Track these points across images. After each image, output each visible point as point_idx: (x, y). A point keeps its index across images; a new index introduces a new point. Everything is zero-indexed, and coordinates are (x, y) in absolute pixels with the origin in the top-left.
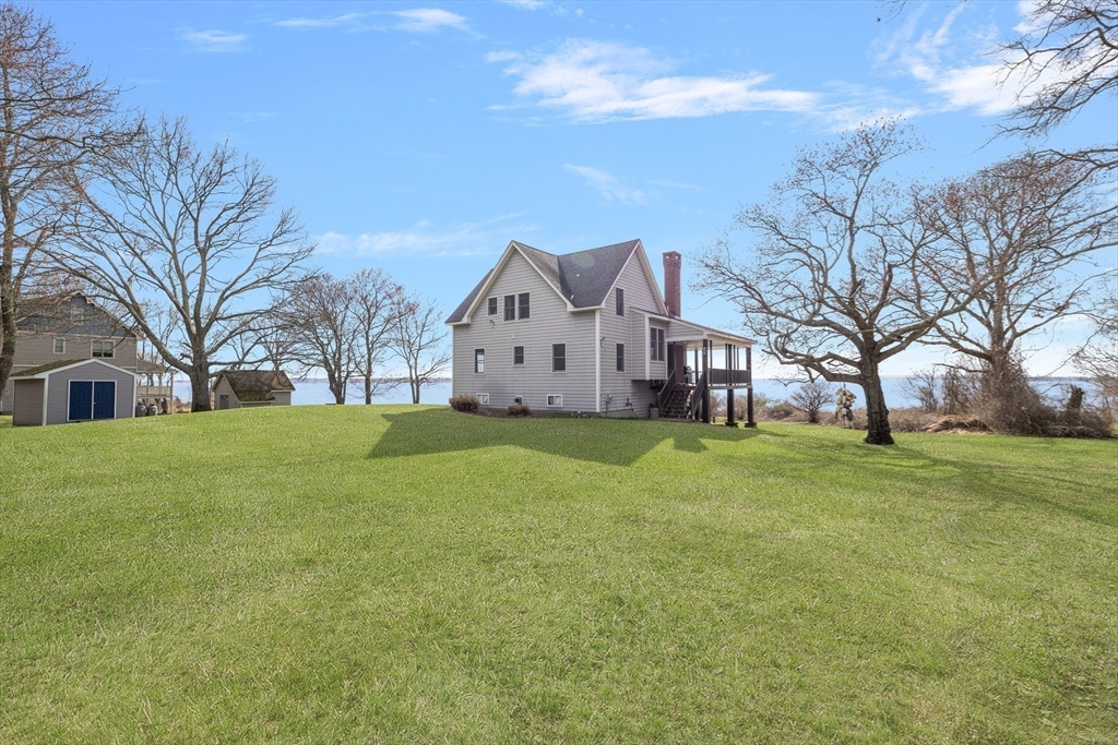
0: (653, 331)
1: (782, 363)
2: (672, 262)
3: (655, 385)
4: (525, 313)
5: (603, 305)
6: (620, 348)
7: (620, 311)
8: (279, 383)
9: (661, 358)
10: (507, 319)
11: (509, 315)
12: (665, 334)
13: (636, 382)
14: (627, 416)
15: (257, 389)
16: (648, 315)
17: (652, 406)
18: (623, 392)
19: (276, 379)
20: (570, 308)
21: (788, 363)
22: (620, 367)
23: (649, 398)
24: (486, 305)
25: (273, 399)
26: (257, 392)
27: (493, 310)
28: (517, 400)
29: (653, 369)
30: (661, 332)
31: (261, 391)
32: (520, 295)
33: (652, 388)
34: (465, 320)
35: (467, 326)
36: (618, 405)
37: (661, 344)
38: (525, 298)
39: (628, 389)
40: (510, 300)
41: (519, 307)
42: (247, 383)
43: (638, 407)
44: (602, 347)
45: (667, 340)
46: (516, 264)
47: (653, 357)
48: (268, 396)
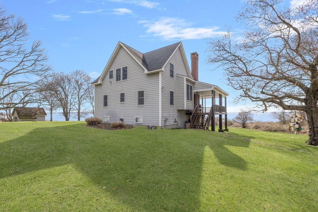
0: (188, 86)
1: (253, 101)
2: (195, 57)
3: (188, 113)
4: (125, 77)
5: (163, 69)
6: (172, 93)
7: (172, 76)
8: (40, 113)
9: (191, 100)
10: (117, 80)
11: (118, 79)
12: (193, 89)
13: (179, 111)
14: (175, 128)
15: (30, 114)
16: (185, 78)
17: (186, 122)
18: (173, 116)
19: (39, 111)
20: (146, 71)
21: (255, 101)
22: (172, 103)
23: (186, 118)
24: (108, 74)
25: (36, 118)
26: (29, 116)
27: (111, 77)
28: (121, 120)
29: (187, 105)
30: (191, 87)
31: (31, 115)
32: (123, 68)
33: (187, 114)
34: (99, 82)
35: (100, 85)
36: (171, 122)
37: (191, 93)
38: (125, 70)
39: (176, 114)
40: (118, 70)
41: (123, 74)
42: (25, 112)
43: (180, 123)
44: (162, 92)
45: (193, 91)
46: (122, 53)
47: (188, 99)
48: (34, 117)
